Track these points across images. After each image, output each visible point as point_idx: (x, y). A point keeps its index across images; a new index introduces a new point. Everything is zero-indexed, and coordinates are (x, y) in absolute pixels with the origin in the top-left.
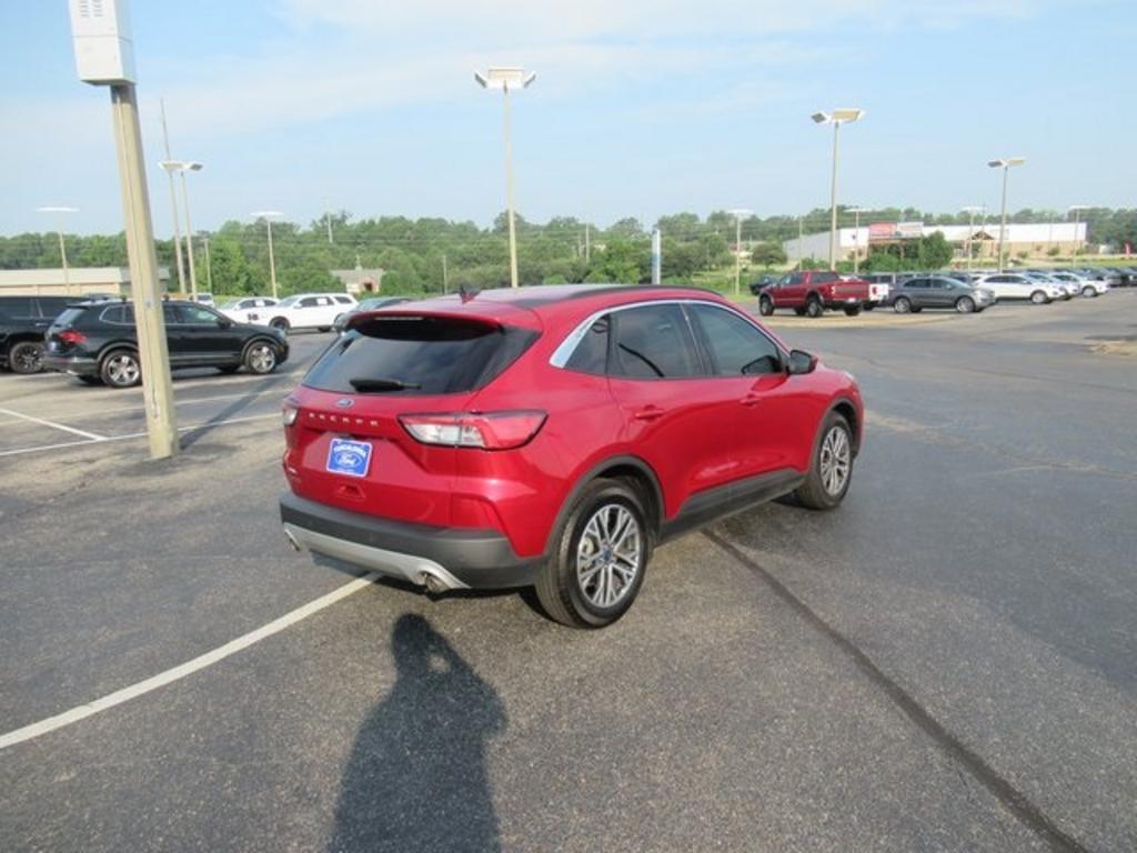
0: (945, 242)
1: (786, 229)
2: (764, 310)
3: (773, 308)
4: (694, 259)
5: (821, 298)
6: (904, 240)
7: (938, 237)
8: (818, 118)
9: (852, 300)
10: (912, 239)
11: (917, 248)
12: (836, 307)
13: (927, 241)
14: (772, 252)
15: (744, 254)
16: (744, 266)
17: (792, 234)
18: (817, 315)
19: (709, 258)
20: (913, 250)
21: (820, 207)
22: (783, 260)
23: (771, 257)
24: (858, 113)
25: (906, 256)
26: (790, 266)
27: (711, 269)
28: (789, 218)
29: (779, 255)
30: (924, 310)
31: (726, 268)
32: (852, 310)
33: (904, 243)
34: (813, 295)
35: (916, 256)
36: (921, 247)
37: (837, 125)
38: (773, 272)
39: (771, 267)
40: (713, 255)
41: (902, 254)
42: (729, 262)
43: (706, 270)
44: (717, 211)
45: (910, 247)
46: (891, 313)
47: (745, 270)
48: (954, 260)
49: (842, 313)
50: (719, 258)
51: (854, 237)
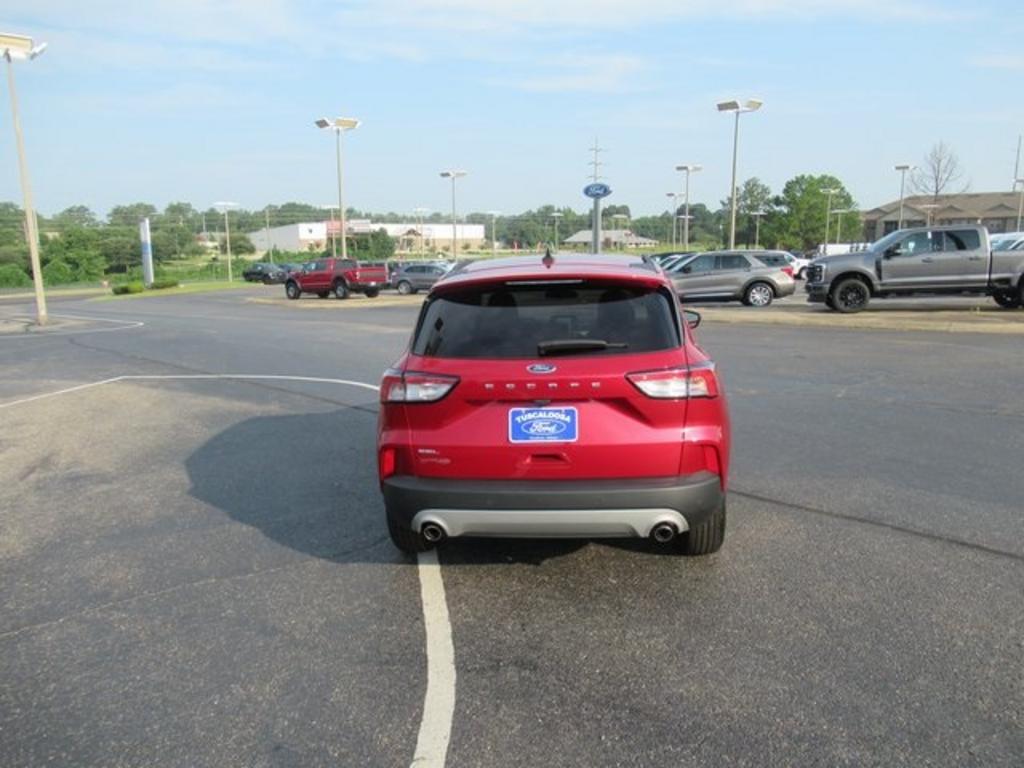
0: (388, 237)
1: (245, 223)
2: (292, 294)
3: (300, 292)
4: (163, 249)
5: (348, 282)
6: (356, 234)
7: (383, 232)
8: (322, 124)
9: (373, 284)
10: (363, 234)
11: (367, 241)
12: (358, 289)
13: (375, 235)
14: (241, 243)
15: (210, 244)
16: (213, 256)
17: (253, 228)
18: (345, 297)
19: (178, 248)
20: (364, 243)
21: (274, 203)
22: (252, 250)
23: (240, 247)
24: (356, 123)
25: (359, 248)
26: (259, 256)
27: (181, 259)
28: (246, 212)
29: (246, 245)
30: (421, 291)
31: (197, 256)
32: (372, 293)
33: (356, 237)
34: (339, 280)
35: (367, 248)
36: (371, 240)
37: (338, 132)
38: (242, 261)
39: (240, 257)
40: (182, 245)
41: (356, 247)
42: (199, 252)
43: (174, 259)
44: (175, 203)
45: (361, 240)
46: (395, 294)
47: (215, 259)
48: (397, 252)
49: (364, 295)
50: (188, 247)
51: (311, 231)
